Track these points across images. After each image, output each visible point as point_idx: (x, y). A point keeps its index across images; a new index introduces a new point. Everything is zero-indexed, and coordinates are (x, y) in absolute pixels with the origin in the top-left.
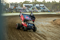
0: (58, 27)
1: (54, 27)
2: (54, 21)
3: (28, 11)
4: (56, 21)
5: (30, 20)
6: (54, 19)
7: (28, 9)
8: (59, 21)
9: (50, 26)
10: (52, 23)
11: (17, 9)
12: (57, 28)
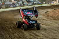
0: (51, 19)
1: (47, 19)
2: (46, 13)
3: (17, 5)
4: (48, 13)
5: (33, 16)
6: (46, 12)
7: (17, 3)
8: (51, 13)
9: (42, 19)
10: (44, 15)
11: (6, 4)
12: (49, 20)
